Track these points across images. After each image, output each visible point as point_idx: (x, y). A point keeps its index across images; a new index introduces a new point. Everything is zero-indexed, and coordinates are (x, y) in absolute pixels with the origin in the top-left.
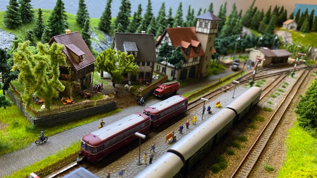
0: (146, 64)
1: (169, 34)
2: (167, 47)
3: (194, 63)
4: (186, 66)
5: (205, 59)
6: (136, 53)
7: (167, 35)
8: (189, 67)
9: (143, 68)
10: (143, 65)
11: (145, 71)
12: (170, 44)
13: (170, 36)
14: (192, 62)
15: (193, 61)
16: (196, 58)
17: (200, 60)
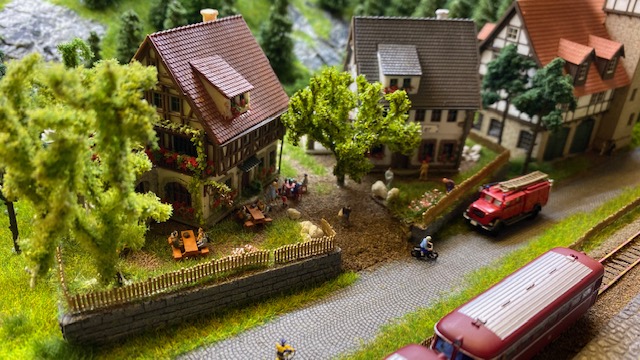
0: (445, 114)
1: (523, 18)
2: (515, 60)
3: (592, 108)
4: (570, 118)
5: (629, 97)
6: (415, 83)
7: (516, 22)
8: (575, 121)
9: (434, 128)
10: (436, 118)
11: (439, 138)
12: (524, 50)
13: (525, 27)
14: (588, 106)
15: (592, 102)
16: (602, 94)
17: (611, 100)
